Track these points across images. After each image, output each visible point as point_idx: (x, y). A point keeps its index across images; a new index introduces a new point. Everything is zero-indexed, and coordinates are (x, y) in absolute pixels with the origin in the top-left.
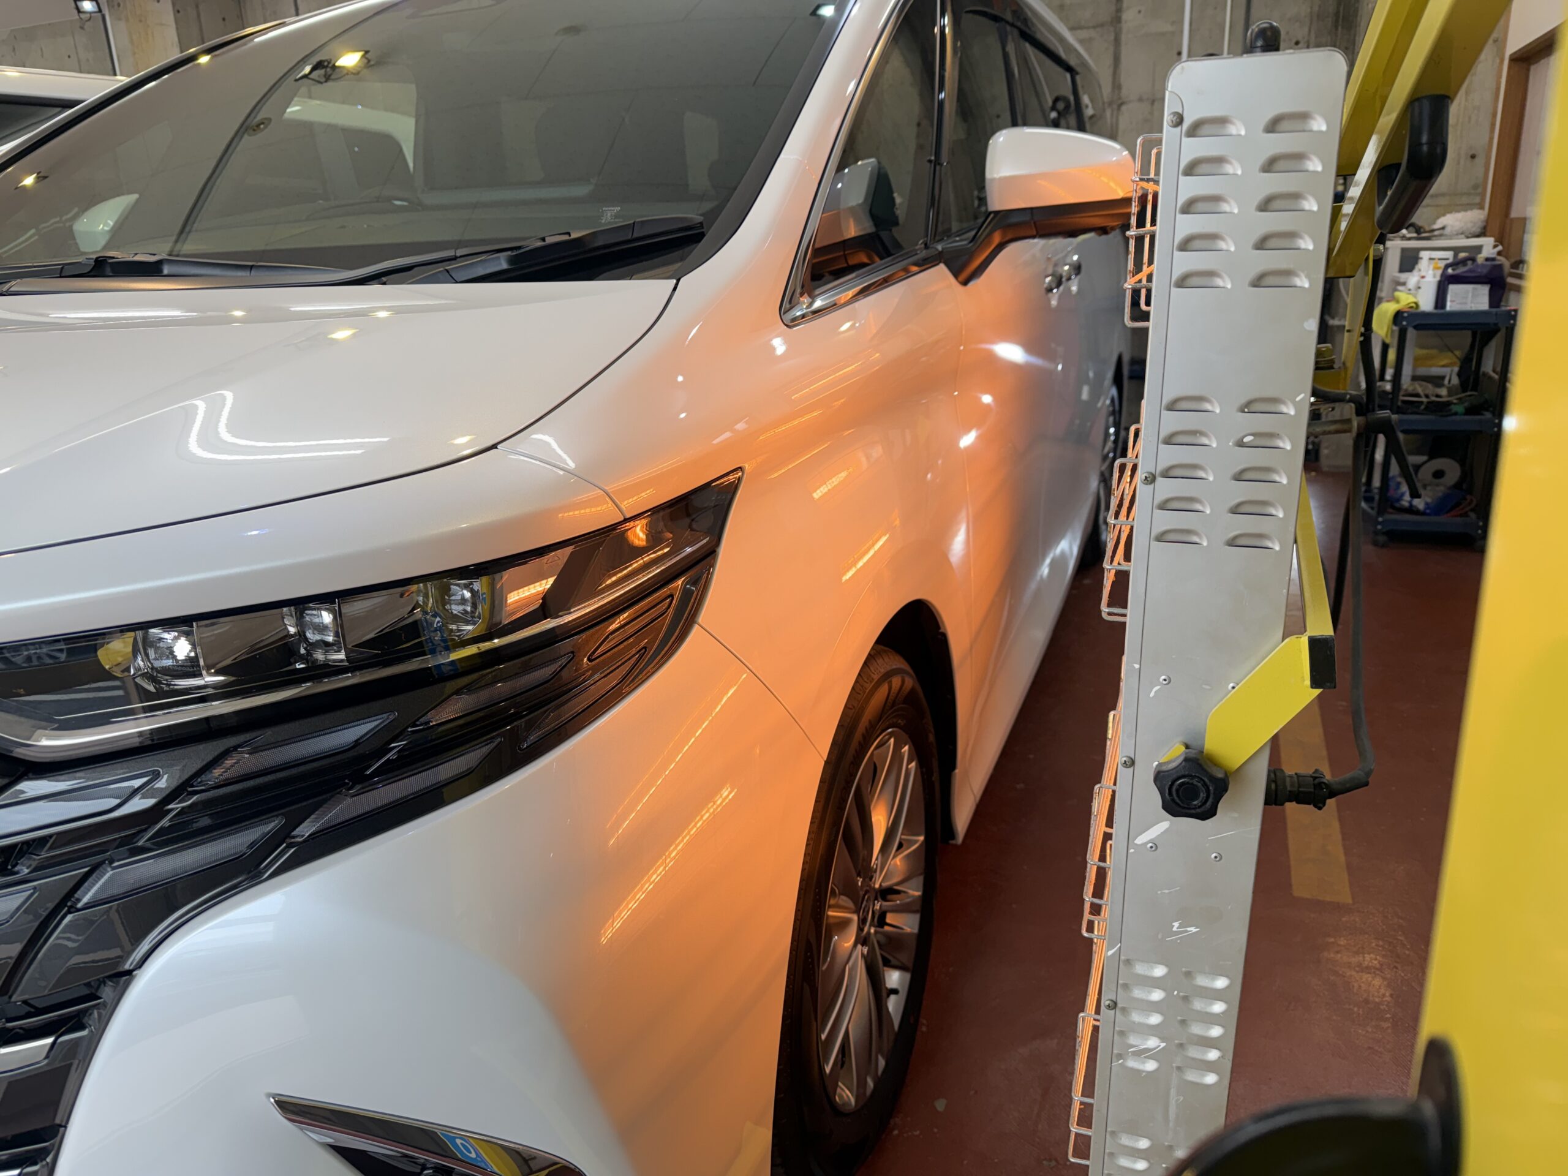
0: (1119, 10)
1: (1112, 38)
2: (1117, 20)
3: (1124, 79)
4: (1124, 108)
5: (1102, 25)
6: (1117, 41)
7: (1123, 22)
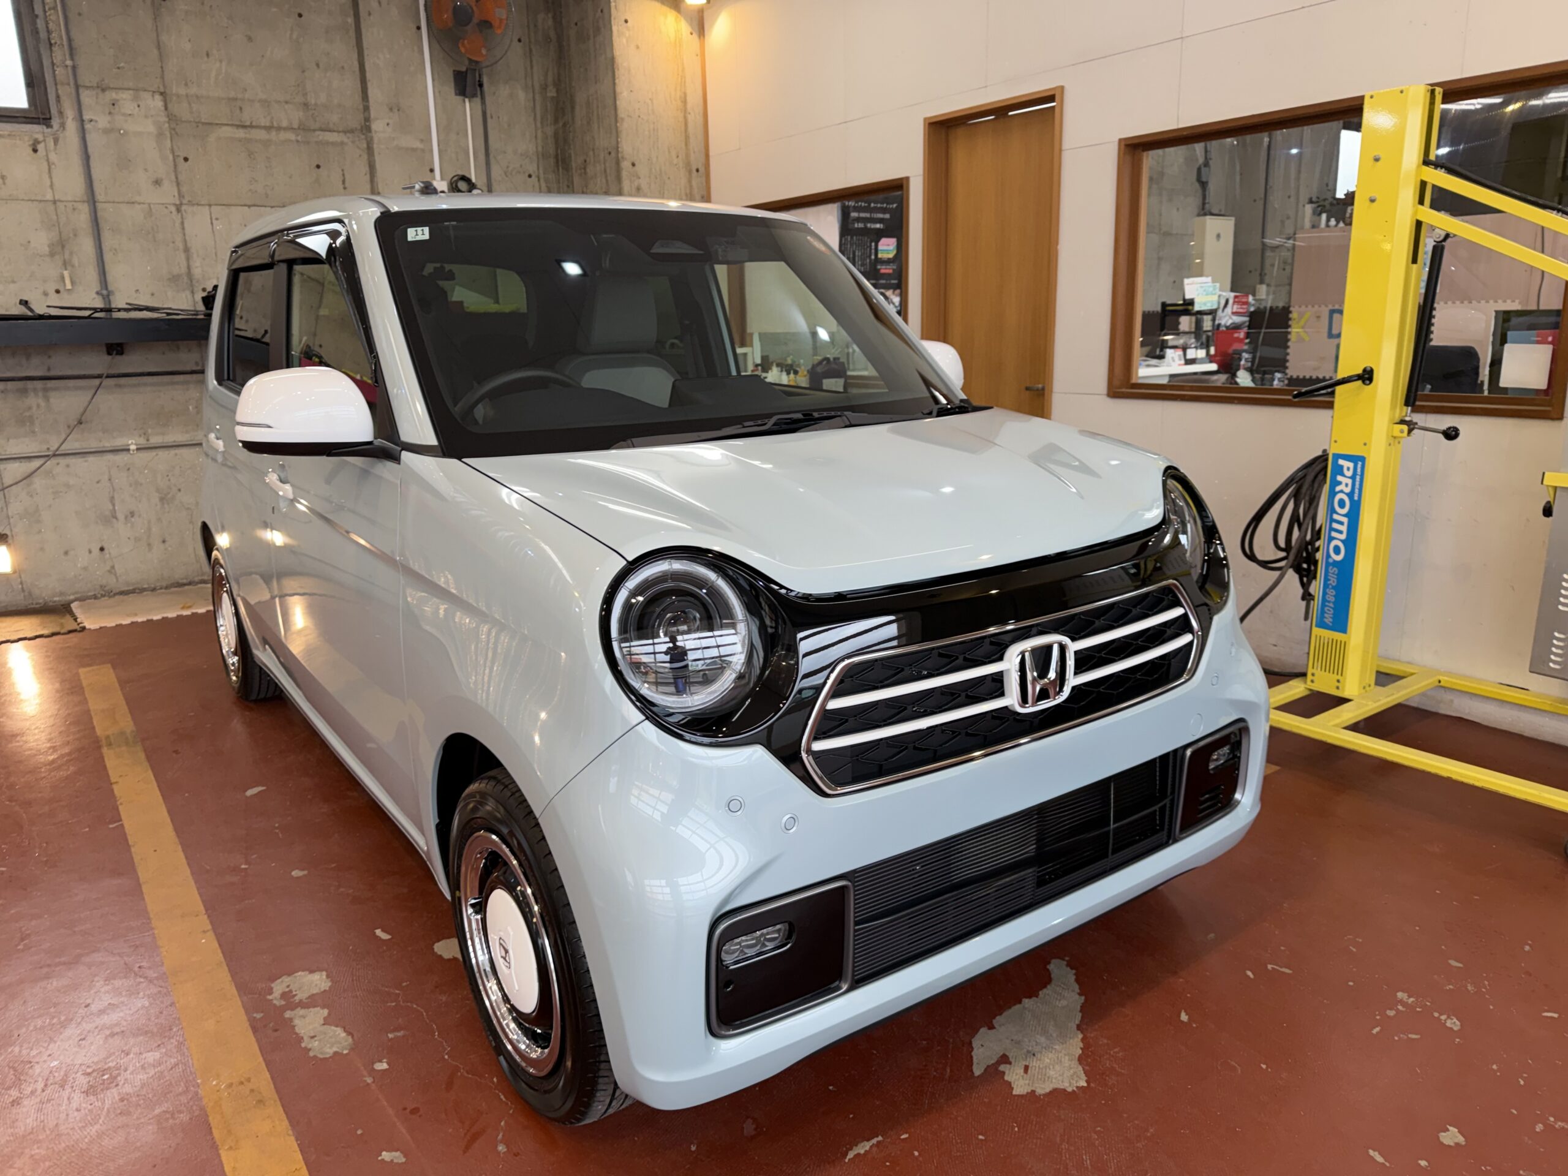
0: (367, 119)
1: (365, 146)
2: (366, 128)
5: (352, 131)
6: (370, 150)
7: (373, 131)
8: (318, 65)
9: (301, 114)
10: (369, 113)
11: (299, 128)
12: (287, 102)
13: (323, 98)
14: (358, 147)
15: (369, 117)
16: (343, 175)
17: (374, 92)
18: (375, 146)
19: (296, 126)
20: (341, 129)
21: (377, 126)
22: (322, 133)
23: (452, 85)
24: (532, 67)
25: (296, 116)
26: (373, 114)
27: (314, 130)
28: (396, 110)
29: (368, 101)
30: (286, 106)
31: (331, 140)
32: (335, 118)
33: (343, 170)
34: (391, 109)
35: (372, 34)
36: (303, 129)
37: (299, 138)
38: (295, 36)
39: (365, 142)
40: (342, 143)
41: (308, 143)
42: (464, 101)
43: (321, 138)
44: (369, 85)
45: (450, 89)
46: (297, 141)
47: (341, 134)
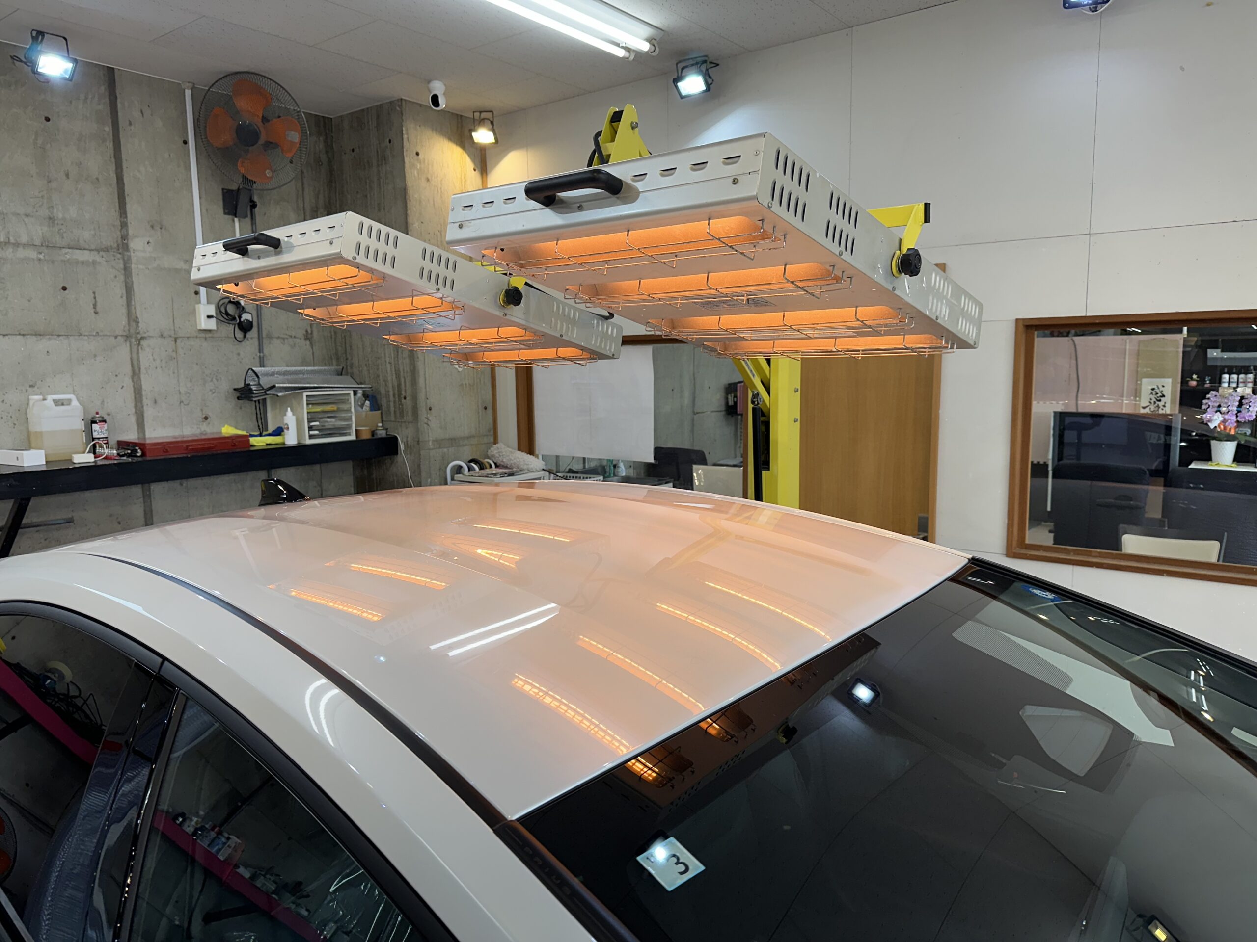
0: (124, 237)
1: (122, 266)
2: (123, 246)
3: (139, 312)
4: (142, 342)
5: (106, 250)
6: (127, 270)
7: (131, 250)
8: (67, 176)
9: (45, 229)
10: (127, 231)
11: (42, 245)
12: (27, 216)
13: (73, 212)
14: (113, 267)
15: (128, 234)
16: (95, 298)
17: (132, 208)
18: (133, 266)
19: (37, 243)
20: (93, 247)
21: (138, 245)
22: (70, 251)
23: (221, 203)
24: (303, 190)
25: (38, 231)
26: (131, 232)
27: (61, 248)
28: (158, 228)
29: (126, 217)
30: (26, 220)
31: (81, 258)
32: (87, 235)
33: (94, 293)
34: (152, 227)
35: (131, 147)
36: (47, 246)
37: (41, 256)
38: (40, 142)
39: (121, 261)
40: (94, 263)
41: (53, 262)
42: (233, 221)
43: (68, 257)
44: (127, 199)
45: (218, 208)
46: (40, 259)
47: (92, 252)
